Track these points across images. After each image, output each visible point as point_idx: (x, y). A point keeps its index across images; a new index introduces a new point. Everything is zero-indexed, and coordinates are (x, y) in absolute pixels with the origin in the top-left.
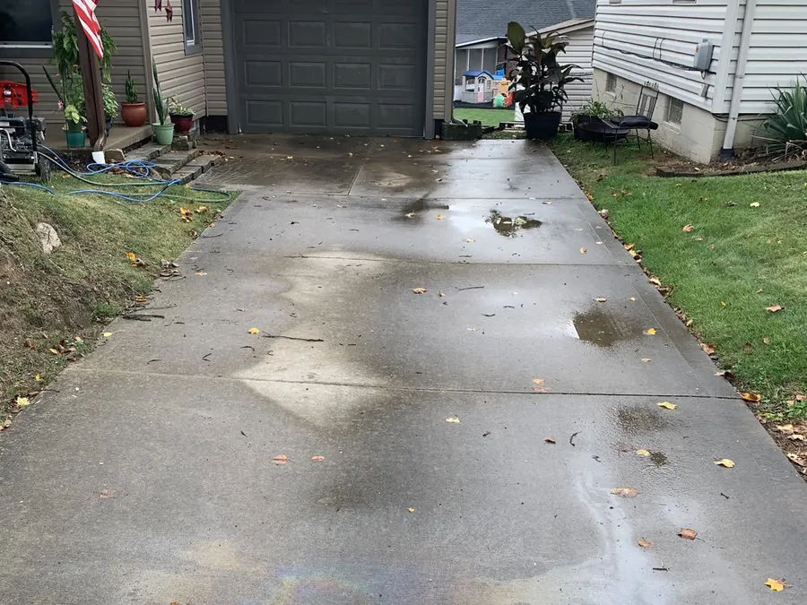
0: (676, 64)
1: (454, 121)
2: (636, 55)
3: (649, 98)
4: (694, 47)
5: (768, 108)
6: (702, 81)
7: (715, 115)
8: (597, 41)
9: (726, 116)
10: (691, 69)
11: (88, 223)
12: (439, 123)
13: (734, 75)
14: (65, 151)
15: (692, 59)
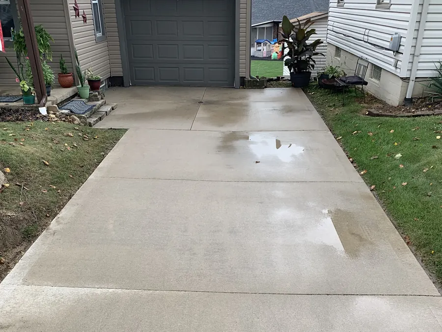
0: (378, 46)
1: (251, 78)
2: (353, 38)
3: (362, 67)
4: (390, 37)
5: (434, 74)
6: (394, 57)
7: (402, 78)
8: (330, 27)
9: (408, 79)
10: (386, 49)
11: (27, 165)
12: (243, 78)
13: (413, 55)
14: (23, 107)
15: (388, 44)
